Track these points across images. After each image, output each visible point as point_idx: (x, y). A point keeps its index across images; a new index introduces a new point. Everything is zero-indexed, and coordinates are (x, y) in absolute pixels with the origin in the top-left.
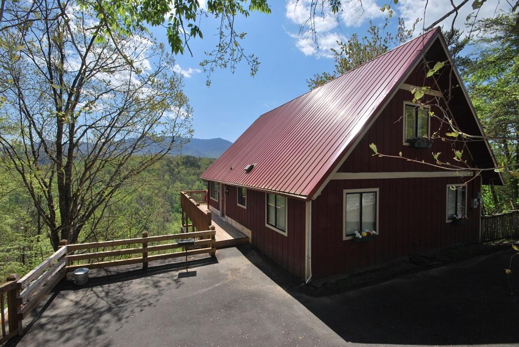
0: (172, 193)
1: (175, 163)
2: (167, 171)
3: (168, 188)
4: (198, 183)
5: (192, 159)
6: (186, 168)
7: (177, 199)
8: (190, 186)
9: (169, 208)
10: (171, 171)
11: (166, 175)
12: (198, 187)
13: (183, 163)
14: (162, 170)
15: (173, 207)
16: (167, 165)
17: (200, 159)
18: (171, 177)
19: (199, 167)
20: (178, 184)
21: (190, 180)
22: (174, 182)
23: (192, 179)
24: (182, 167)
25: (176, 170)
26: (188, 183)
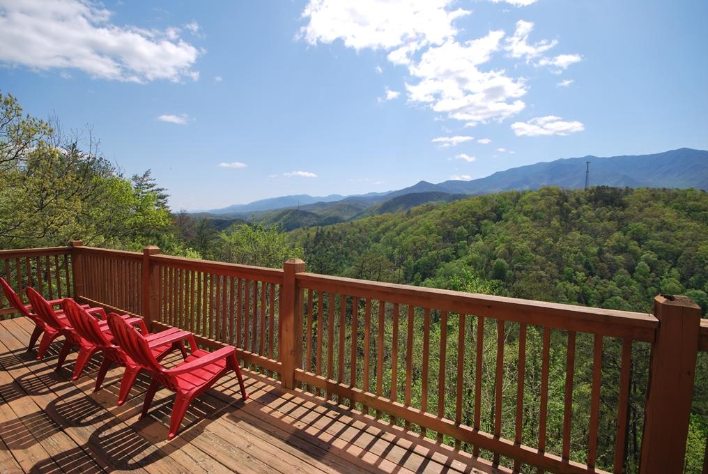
0: (561, 249)
1: (573, 200)
2: (556, 213)
3: (556, 240)
4: (617, 235)
5: (609, 192)
6: (595, 207)
7: (570, 259)
8: (600, 240)
9: (555, 272)
10: (564, 214)
11: (554, 219)
12: (618, 242)
13: (589, 200)
14: (548, 211)
15: (561, 272)
16: (558, 204)
17: (628, 191)
18: (563, 222)
19: (624, 206)
20: (576, 235)
21: (600, 229)
22: (568, 231)
23: (605, 229)
24: (585, 206)
25: (574, 211)
26: (595, 234)
